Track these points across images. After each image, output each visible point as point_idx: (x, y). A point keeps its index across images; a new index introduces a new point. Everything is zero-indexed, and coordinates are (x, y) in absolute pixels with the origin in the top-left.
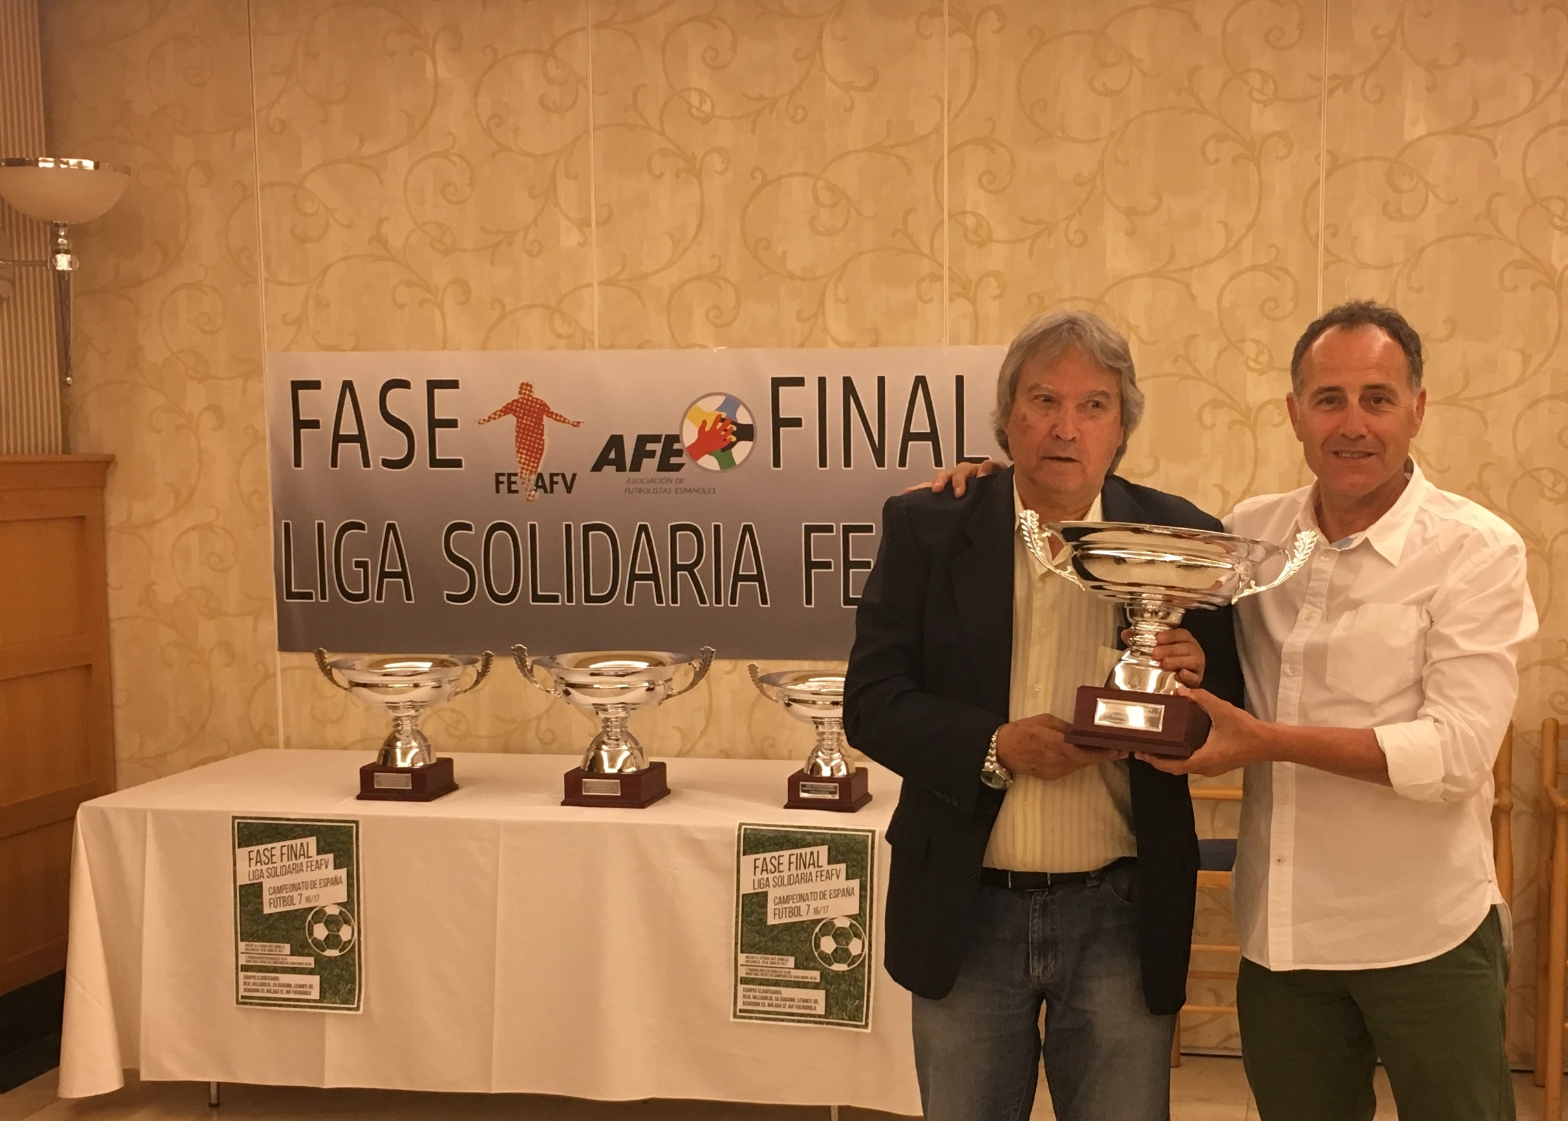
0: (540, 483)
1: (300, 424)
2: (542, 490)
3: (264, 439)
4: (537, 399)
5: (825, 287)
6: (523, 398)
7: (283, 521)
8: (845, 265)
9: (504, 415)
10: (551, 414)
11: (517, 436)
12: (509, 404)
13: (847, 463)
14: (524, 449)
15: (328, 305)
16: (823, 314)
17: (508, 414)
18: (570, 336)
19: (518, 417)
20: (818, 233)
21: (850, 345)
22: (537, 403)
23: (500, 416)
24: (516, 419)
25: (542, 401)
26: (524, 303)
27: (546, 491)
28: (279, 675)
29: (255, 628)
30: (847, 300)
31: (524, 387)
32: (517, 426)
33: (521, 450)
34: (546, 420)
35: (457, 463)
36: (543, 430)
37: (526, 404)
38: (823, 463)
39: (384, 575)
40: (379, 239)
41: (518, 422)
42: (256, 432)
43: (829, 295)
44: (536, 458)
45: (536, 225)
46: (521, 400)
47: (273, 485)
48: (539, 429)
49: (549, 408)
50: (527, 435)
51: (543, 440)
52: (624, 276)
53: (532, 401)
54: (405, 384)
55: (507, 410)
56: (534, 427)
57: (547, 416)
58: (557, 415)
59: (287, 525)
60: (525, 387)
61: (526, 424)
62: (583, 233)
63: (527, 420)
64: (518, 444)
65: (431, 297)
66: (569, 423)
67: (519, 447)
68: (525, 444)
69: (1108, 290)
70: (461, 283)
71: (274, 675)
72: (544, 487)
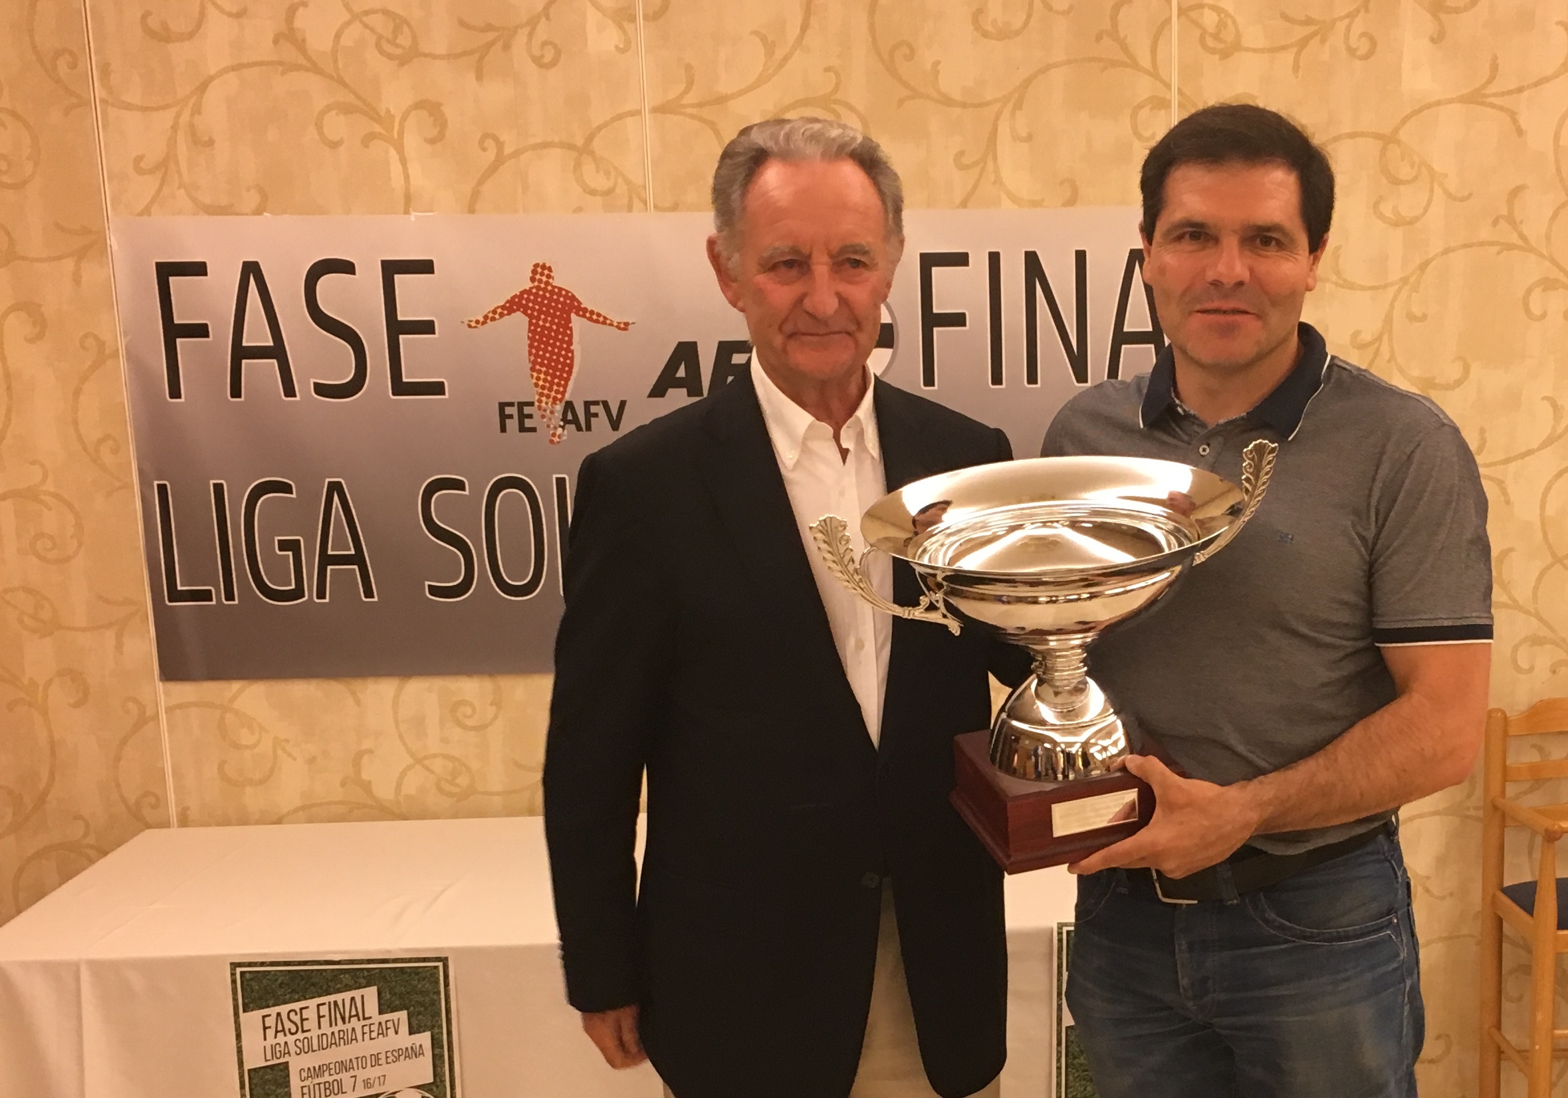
0: (569, 415)
1: (173, 331)
2: (573, 427)
3: (115, 354)
4: (560, 289)
5: (997, 118)
6: (538, 288)
7: (156, 483)
8: (1027, 83)
9: (509, 314)
10: (582, 312)
11: (531, 346)
12: (515, 296)
13: (1032, 379)
14: (542, 365)
15: (211, 143)
16: (995, 159)
17: (514, 311)
18: (609, 192)
19: (531, 317)
20: (985, 34)
21: (1035, 204)
22: (559, 295)
23: (502, 315)
24: (527, 319)
25: (567, 292)
26: (533, 141)
27: (579, 429)
28: (163, 716)
29: (119, 646)
30: (1029, 138)
31: (539, 270)
32: (530, 331)
33: (538, 367)
34: (576, 322)
35: (438, 388)
36: (571, 336)
37: (544, 297)
38: (997, 379)
39: (326, 560)
40: (289, 36)
41: (530, 324)
42: (101, 344)
43: (1004, 129)
44: (560, 378)
45: (548, 18)
46: (534, 291)
47: (137, 429)
48: (564, 334)
49: (579, 303)
50: (547, 344)
51: (572, 352)
52: (690, 98)
53: (552, 293)
54: (346, 267)
55: (512, 306)
56: (557, 332)
57: (577, 314)
58: (592, 312)
59: (162, 489)
60: (541, 270)
61: (543, 327)
62: (625, 32)
63: (545, 321)
64: (532, 358)
65: (383, 132)
66: (611, 325)
67: (534, 363)
68: (543, 357)
69: (1404, 121)
70: (431, 108)
71: (156, 717)
72: (576, 420)
